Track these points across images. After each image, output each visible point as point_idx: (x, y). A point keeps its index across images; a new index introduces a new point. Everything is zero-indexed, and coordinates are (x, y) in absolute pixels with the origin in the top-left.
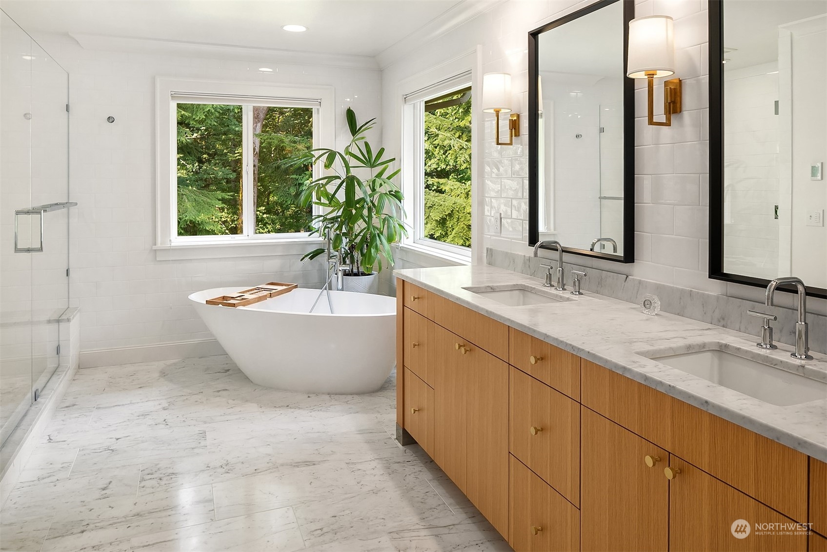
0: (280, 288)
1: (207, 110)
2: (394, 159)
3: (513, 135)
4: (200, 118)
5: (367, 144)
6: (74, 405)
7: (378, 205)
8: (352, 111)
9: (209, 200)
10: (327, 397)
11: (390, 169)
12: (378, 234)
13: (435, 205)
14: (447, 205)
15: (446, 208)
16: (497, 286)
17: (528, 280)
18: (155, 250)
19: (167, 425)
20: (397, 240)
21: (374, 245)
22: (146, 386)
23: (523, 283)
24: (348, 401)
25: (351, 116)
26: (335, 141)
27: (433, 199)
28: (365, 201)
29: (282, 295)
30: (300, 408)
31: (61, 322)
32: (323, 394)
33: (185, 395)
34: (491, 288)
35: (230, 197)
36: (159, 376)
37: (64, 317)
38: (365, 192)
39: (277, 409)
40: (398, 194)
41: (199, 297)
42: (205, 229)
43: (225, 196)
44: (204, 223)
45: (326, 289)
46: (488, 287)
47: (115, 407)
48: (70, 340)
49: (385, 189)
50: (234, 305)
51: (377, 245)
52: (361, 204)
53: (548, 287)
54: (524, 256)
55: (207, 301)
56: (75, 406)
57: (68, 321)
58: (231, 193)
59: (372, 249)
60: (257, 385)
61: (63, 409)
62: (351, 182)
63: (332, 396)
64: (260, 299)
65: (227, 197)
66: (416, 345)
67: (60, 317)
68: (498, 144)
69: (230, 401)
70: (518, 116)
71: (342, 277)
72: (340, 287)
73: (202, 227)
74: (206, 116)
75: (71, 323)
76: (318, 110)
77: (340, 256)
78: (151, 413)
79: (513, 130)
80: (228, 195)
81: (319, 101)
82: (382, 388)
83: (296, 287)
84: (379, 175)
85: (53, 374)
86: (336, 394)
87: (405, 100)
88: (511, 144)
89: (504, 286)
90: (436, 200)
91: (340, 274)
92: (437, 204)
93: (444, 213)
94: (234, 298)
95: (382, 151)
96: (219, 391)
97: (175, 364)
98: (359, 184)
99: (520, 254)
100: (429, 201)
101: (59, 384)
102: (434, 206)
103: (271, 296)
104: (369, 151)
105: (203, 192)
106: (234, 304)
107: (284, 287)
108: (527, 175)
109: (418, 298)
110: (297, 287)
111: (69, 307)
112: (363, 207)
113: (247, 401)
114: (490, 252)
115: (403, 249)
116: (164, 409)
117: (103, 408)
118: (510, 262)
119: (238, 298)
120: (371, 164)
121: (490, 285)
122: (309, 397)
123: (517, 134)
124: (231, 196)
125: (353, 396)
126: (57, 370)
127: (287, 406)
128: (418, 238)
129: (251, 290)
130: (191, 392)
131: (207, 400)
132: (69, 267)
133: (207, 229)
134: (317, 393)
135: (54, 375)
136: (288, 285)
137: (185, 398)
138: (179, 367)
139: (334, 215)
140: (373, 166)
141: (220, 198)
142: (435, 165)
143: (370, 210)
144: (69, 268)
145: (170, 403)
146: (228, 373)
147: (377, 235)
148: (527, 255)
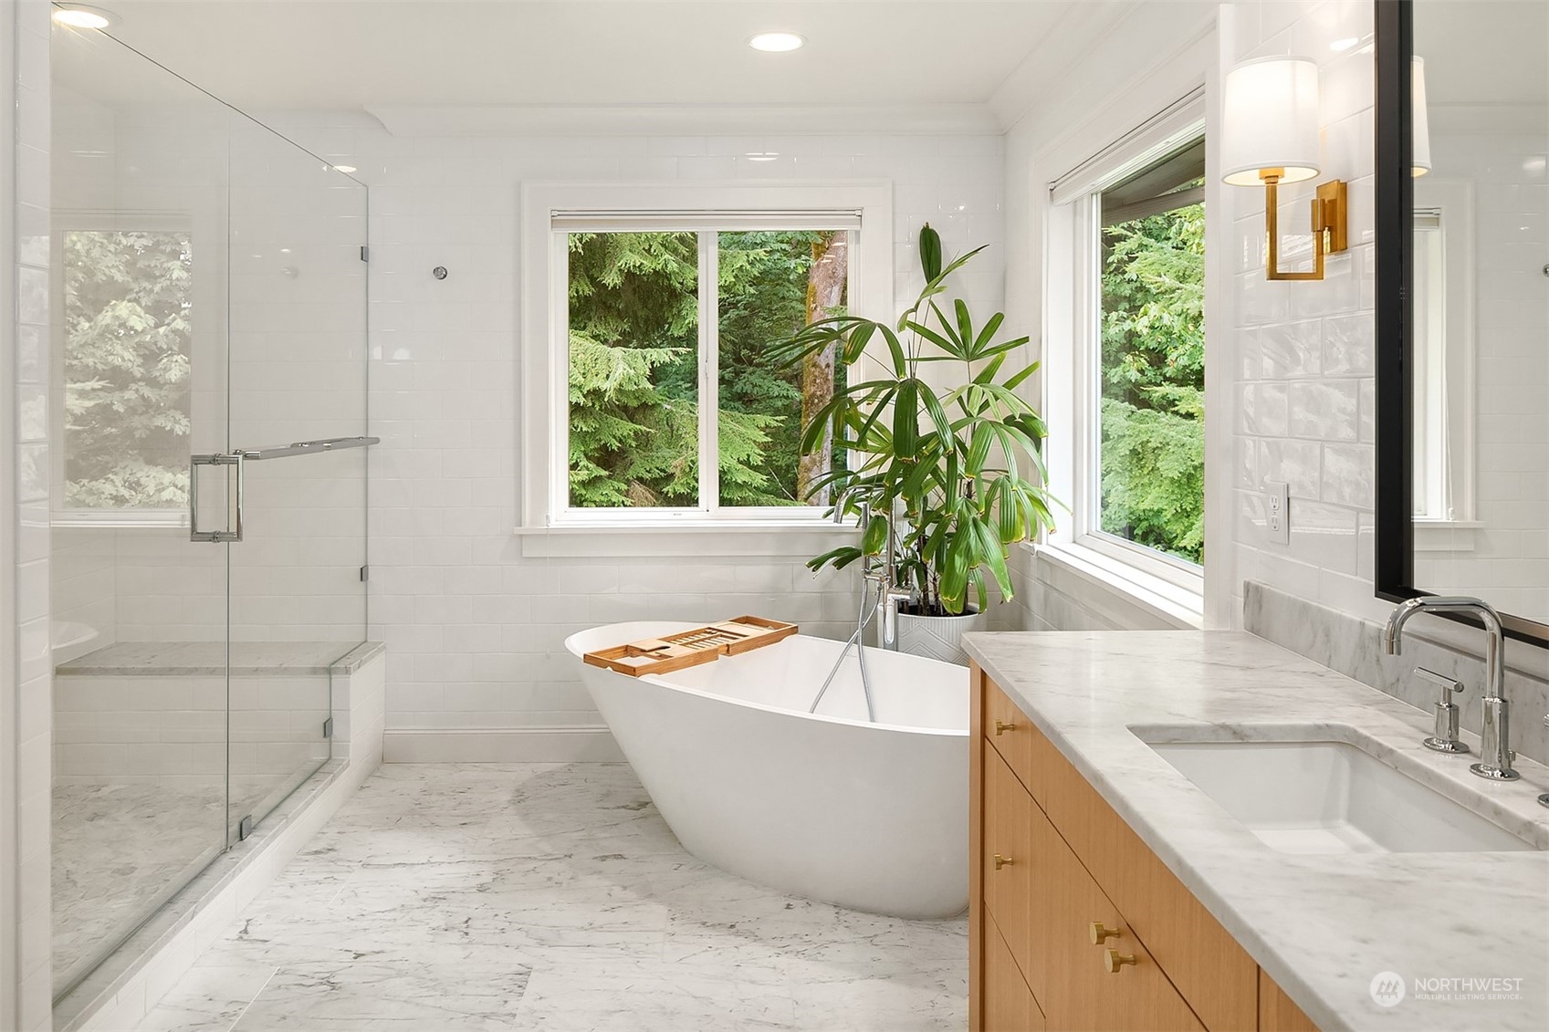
0: (753, 632)
1: (738, 266)
2: (1026, 340)
3: (1327, 248)
4: (726, 281)
5: (960, 307)
6: (330, 850)
7: (971, 450)
8: (932, 231)
9: (742, 429)
10: (828, 914)
11: (1012, 363)
12: (975, 521)
13: (1168, 444)
14: (1196, 443)
15: (1193, 453)
16: (1255, 728)
17: (1371, 710)
18: (521, 536)
19: (467, 934)
20: (1024, 536)
21: (963, 546)
22: (476, 823)
23: (1351, 725)
24: (876, 936)
25: (929, 243)
26: (894, 301)
27: (1165, 431)
28: (942, 442)
29: (758, 649)
30: (757, 939)
31: (335, 673)
32: (825, 903)
33: (535, 859)
34: (1235, 733)
35: (779, 424)
36: (509, 801)
37: (340, 665)
38: (940, 421)
39: (705, 931)
40: (1033, 423)
41: (582, 643)
42: (736, 483)
43: (772, 422)
44: (733, 470)
45: (856, 642)
46: (1224, 727)
47: (398, 869)
48: (349, 710)
49: (997, 412)
50: (632, 671)
51: (968, 548)
52: (931, 446)
53: (1445, 751)
54: (1362, 624)
55: (585, 655)
56: (331, 853)
57: (346, 673)
58: (782, 418)
59: (957, 557)
60: (688, 852)
61: (308, 857)
62: (908, 395)
63: (843, 912)
64: (699, 659)
65: (775, 424)
66: (1004, 862)
67: (333, 664)
68: (1274, 275)
69: (617, 891)
70: (1344, 188)
71: (895, 614)
72: (890, 638)
73: (729, 478)
74: (736, 277)
75: (351, 676)
76: (858, 233)
77: (891, 568)
78: (451, 896)
79: (1326, 233)
80: (777, 421)
81: (859, 213)
82: (962, 913)
83: (794, 631)
84: (985, 378)
85: (309, 778)
86: (853, 909)
87: (1052, 196)
88: (1317, 275)
89: (1280, 728)
90: (1171, 433)
91: (890, 610)
92: (1172, 443)
93: (1189, 463)
94: (643, 651)
95: (997, 320)
96: (604, 858)
97: (552, 773)
98: (930, 400)
99: (1348, 614)
100: (1154, 434)
101: (308, 804)
102: (1168, 447)
103: (728, 650)
104: (964, 322)
105: (733, 413)
106: (634, 669)
107: (766, 631)
108: (1372, 372)
109: (1013, 728)
110: (796, 633)
111: (366, 641)
112: (935, 454)
113: (651, 895)
114: (1254, 595)
115: (1044, 559)
116: (482, 889)
117: (379, 866)
118: (1315, 637)
119: (653, 653)
120: (967, 352)
121: (1231, 721)
122: (788, 907)
123: (1340, 245)
124: (782, 421)
125: (891, 921)
126: (322, 770)
127: (732, 926)
128: (1085, 532)
129: (687, 635)
130: (550, 851)
131: (572, 878)
132: (367, 562)
133: (739, 481)
134: (809, 900)
135: (310, 781)
136: (778, 626)
137: (531, 865)
138: (555, 783)
139: (873, 472)
140: (971, 357)
141: (763, 425)
142: (1186, 358)
143: (952, 460)
144: (367, 566)
145: (499, 876)
146: (643, 811)
147: (971, 523)
148: (1372, 624)
